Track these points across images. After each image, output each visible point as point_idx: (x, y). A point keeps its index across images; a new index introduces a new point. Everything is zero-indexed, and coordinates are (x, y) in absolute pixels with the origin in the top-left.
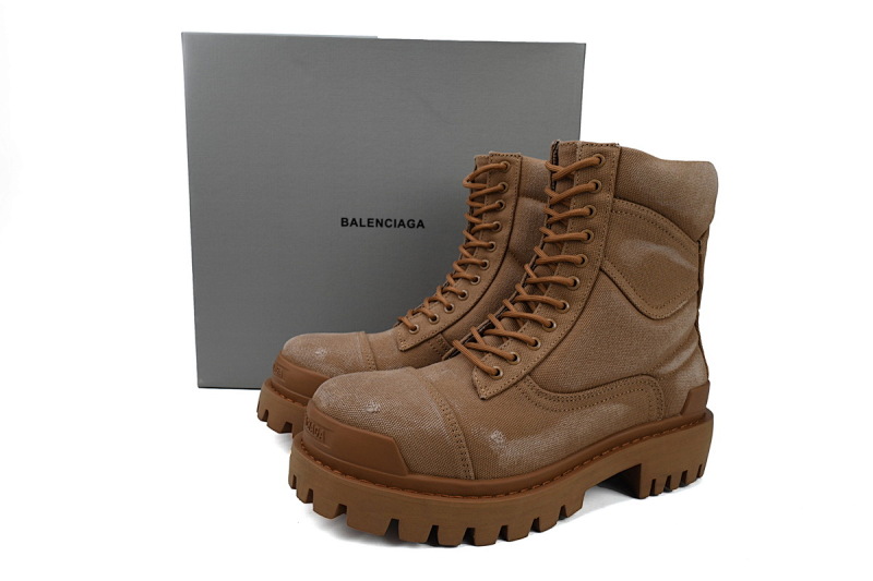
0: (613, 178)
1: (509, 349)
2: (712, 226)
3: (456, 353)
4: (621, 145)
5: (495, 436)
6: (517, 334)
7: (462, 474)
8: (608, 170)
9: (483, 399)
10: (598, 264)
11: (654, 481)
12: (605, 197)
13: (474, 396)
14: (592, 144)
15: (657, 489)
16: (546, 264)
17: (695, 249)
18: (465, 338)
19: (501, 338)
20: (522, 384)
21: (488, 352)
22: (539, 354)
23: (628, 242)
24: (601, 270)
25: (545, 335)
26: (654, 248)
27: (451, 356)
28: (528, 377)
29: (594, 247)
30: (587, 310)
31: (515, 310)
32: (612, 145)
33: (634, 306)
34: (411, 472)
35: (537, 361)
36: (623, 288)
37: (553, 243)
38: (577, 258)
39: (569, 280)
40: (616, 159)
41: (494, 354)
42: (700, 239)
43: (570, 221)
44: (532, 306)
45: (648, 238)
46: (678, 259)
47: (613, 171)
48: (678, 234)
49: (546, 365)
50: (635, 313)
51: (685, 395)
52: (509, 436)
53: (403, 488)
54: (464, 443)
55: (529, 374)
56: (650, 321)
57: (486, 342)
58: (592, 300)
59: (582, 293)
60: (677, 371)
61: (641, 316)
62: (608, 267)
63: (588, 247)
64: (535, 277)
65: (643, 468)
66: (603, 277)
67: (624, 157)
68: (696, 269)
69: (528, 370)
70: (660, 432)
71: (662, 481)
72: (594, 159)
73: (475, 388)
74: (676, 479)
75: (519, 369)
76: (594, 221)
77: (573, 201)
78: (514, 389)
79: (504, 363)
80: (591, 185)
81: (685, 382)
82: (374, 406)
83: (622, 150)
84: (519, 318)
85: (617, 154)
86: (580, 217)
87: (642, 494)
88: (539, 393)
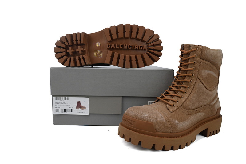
0: (200, 54)
1: (175, 99)
2: (221, 67)
3: (159, 100)
4: (202, 45)
5: (176, 121)
6: (177, 95)
7: (170, 132)
8: (199, 52)
9: (171, 112)
10: (197, 76)
11: (210, 133)
12: (198, 59)
13: (169, 112)
14: (194, 45)
15: (211, 135)
16: (182, 76)
17: (218, 72)
18: (160, 96)
19: (172, 96)
20: (180, 108)
21: (169, 100)
22: (183, 100)
23: (204, 70)
24: (197, 78)
25: (184, 95)
26: (209, 72)
27: (157, 101)
28: (181, 106)
29: (196, 72)
30: (194, 88)
31: (174, 89)
32: (200, 45)
33: (205, 87)
34: (157, 132)
35: (183, 102)
36: (203, 82)
37: (184, 71)
38: (191, 75)
39: (189, 80)
40: (201, 49)
41: (171, 100)
42: (219, 70)
43: (189, 65)
44: (178, 87)
45: (208, 69)
46: (214, 75)
47: (201, 52)
48: (215, 68)
49: (185, 103)
50: (206, 89)
51: (217, 110)
52: (179, 122)
53: (155, 136)
54: (170, 124)
55: (181, 105)
56: (209, 91)
57: (167, 97)
58: (195, 85)
59: (193, 84)
60: (214, 104)
61: (207, 90)
62: (199, 77)
63: (194, 72)
64: (178, 80)
65: (208, 129)
66: (198, 80)
67: (203, 49)
68: (218, 77)
69: (181, 104)
70: (211, 120)
71: (212, 133)
72: (195, 49)
73: (168, 109)
74: (215, 132)
75: (178, 104)
76: (195, 65)
77: (190, 60)
78: (178, 109)
79: (175, 103)
80: (194, 56)
81: (216, 107)
82: (146, 115)
83: (203, 47)
84: (176, 91)
85: (201, 48)
86: (192, 64)
87: (208, 136)
88: (184, 110)
